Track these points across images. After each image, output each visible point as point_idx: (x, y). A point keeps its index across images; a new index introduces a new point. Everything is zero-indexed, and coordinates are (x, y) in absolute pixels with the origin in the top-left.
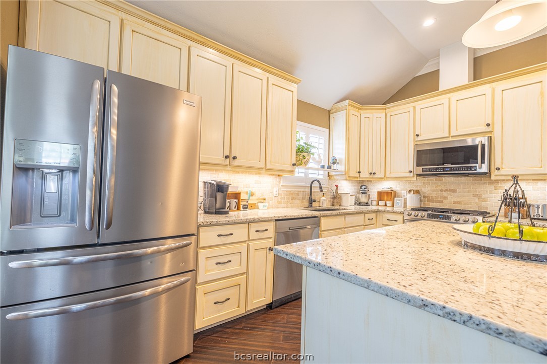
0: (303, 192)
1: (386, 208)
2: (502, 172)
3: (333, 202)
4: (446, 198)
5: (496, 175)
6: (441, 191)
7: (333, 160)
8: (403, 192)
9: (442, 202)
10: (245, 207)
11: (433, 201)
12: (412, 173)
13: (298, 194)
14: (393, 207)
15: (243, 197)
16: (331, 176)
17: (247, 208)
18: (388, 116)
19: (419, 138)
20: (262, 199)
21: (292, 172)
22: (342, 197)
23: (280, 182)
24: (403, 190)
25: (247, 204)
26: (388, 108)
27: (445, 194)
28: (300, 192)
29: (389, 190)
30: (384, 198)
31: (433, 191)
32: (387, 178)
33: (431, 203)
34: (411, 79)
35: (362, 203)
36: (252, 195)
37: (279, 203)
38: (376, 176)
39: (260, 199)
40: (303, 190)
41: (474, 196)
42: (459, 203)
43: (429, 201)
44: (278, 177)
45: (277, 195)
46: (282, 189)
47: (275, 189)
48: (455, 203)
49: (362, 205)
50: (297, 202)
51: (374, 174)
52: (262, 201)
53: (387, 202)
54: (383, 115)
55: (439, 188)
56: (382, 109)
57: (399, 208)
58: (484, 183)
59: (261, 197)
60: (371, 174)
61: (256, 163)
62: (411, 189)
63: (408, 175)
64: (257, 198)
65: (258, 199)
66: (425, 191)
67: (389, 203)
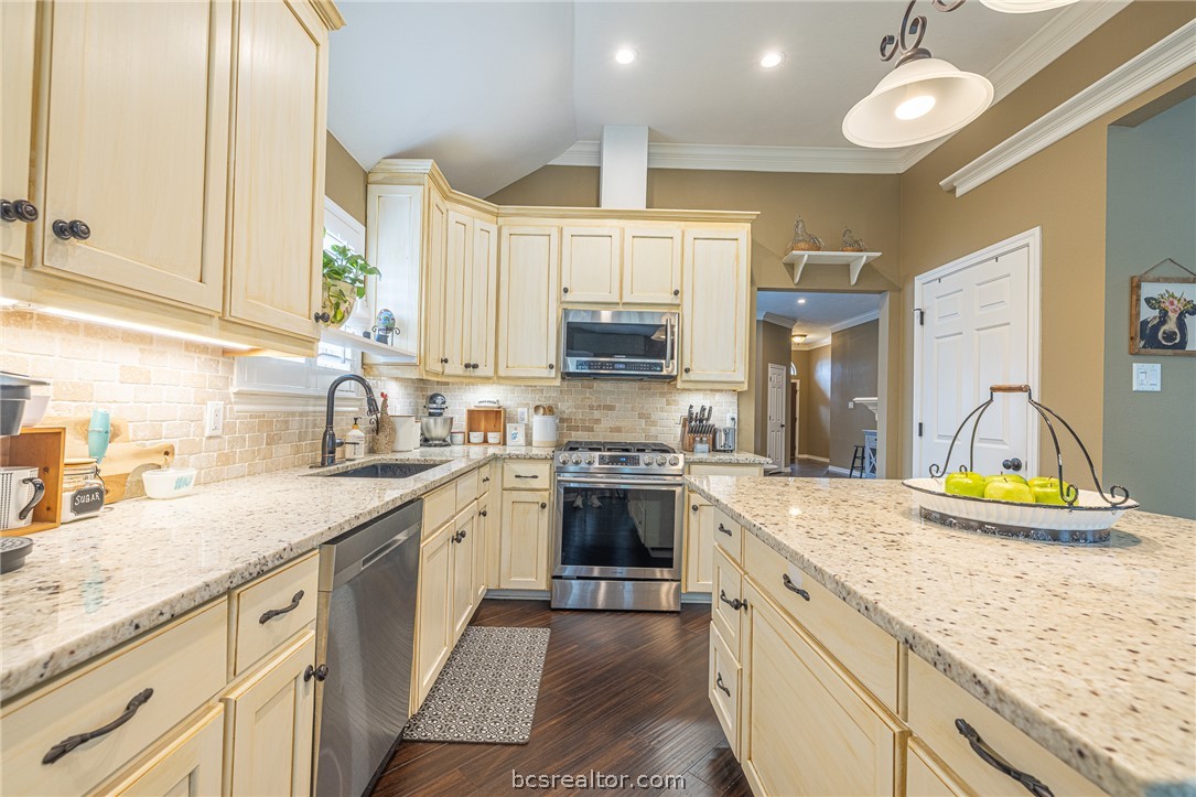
0: (302, 414)
1: (505, 450)
2: (692, 376)
3: (374, 440)
4: (598, 421)
5: (684, 381)
6: (591, 407)
7: (387, 319)
8: (520, 410)
9: (591, 429)
10: (86, 499)
11: (576, 428)
12: (554, 370)
13: (287, 422)
14: (505, 444)
15: (74, 450)
16: (371, 366)
17: (96, 505)
18: (505, 232)
19: (569, 297)
20: (157, 452)
21: (307, 343)
22: (397, 426)
23: (227, 381)
24: (520, 405)
25: (94, 482)
26: (505, 215)
27: (597, 414)
28: (293, 414)
29: (494, 406)
30: (479, 425)
31: (577, 407)
32: (500, 378)
33: (573, 433)
34: (540, 166)
35: (433, 439)
36: (111, 434)
37: (226, 460)
38: (478, 372)
39: (149, 453)
40: (300, 409)
41: (641, 416)
42: (618, 430)
43: (570, 428)
44: (221, 359)
45: (219, 433)
46: (236, 407)
47: (212, 407)
48: (613, 430)
49: (435, 446)
50: (283, 450)
51: (475, 366)
52: (161, 459)
53: (490, 435)
54: (493, 229)
55: (588, 402)
56: (491, 213)
57: (516, 445)
58: (654, 394)
59: (149, 445)
60: (467, 366)
61: (183, 285)
62: (538, 403)
63: (545, 373)
64: (133, 447)
65: (138, 455)
66: (564, 409)
67: (493, 437)
